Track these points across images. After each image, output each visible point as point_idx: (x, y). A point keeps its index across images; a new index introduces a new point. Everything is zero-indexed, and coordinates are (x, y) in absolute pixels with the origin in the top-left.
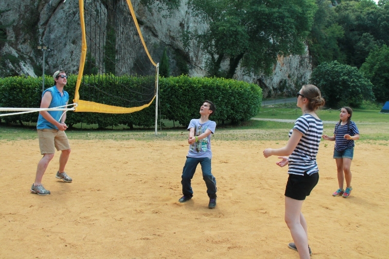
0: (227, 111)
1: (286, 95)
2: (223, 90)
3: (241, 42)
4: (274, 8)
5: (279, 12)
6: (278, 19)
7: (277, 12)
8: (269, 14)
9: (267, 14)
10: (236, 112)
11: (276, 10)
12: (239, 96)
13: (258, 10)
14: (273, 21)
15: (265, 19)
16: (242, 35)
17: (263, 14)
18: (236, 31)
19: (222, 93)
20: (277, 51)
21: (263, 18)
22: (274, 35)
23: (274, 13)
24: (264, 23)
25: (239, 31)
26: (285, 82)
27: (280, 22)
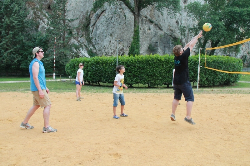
0: (226, 76)
1: (246, 66)
2: (224, 63)
3: (221, 32)
4: (243, 8)
5: (247, 11)
6: (246, 15)
7: (246, 11)
8: (240, 13)
9: (238, 13)
10: (231, 77)
11: (245, 9)
12: (233, 67)
13: (232, 11)
14: (243, 17)
15: (237, 16)
16: (222, 27)
17: (236, 13)
18: (217, 25)
19: (224, 65)
20: (244, 37)
21: (236, 16)
22: (243, 26)
23: (244, 11)
24: (236, 19)
25: (220, 25)
26: (246, 57)
27: (248, 17)
